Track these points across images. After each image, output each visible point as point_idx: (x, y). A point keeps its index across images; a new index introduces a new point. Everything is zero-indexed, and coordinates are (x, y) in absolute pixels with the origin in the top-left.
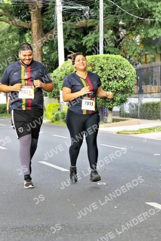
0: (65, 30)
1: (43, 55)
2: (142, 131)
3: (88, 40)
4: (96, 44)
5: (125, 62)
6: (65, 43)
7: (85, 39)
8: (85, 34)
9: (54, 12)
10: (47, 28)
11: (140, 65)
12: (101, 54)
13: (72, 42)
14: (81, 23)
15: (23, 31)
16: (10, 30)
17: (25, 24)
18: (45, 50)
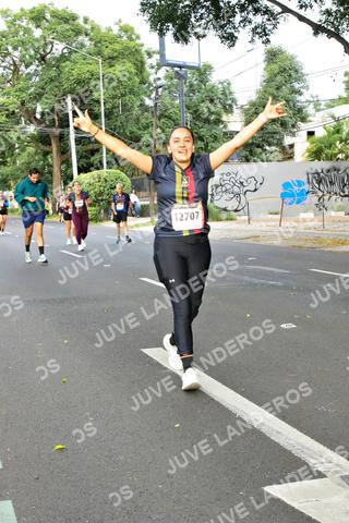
0: (77, 152)
1: (61, 171)
2: (137, 226)
3: (94, 159)
4: (101, 163)
5: (123, 175)
6: (78, 162)
7: (92, 159)
8: (93, 155)
9: (68, 139)
10: (64, 151)
11: (134, 178)
12: (105, 169)
13: (83, 161)
14: (90, 147)
15: (46, 153)
16: (36, 153)
17: (47, 148)
18: (63, 167)
